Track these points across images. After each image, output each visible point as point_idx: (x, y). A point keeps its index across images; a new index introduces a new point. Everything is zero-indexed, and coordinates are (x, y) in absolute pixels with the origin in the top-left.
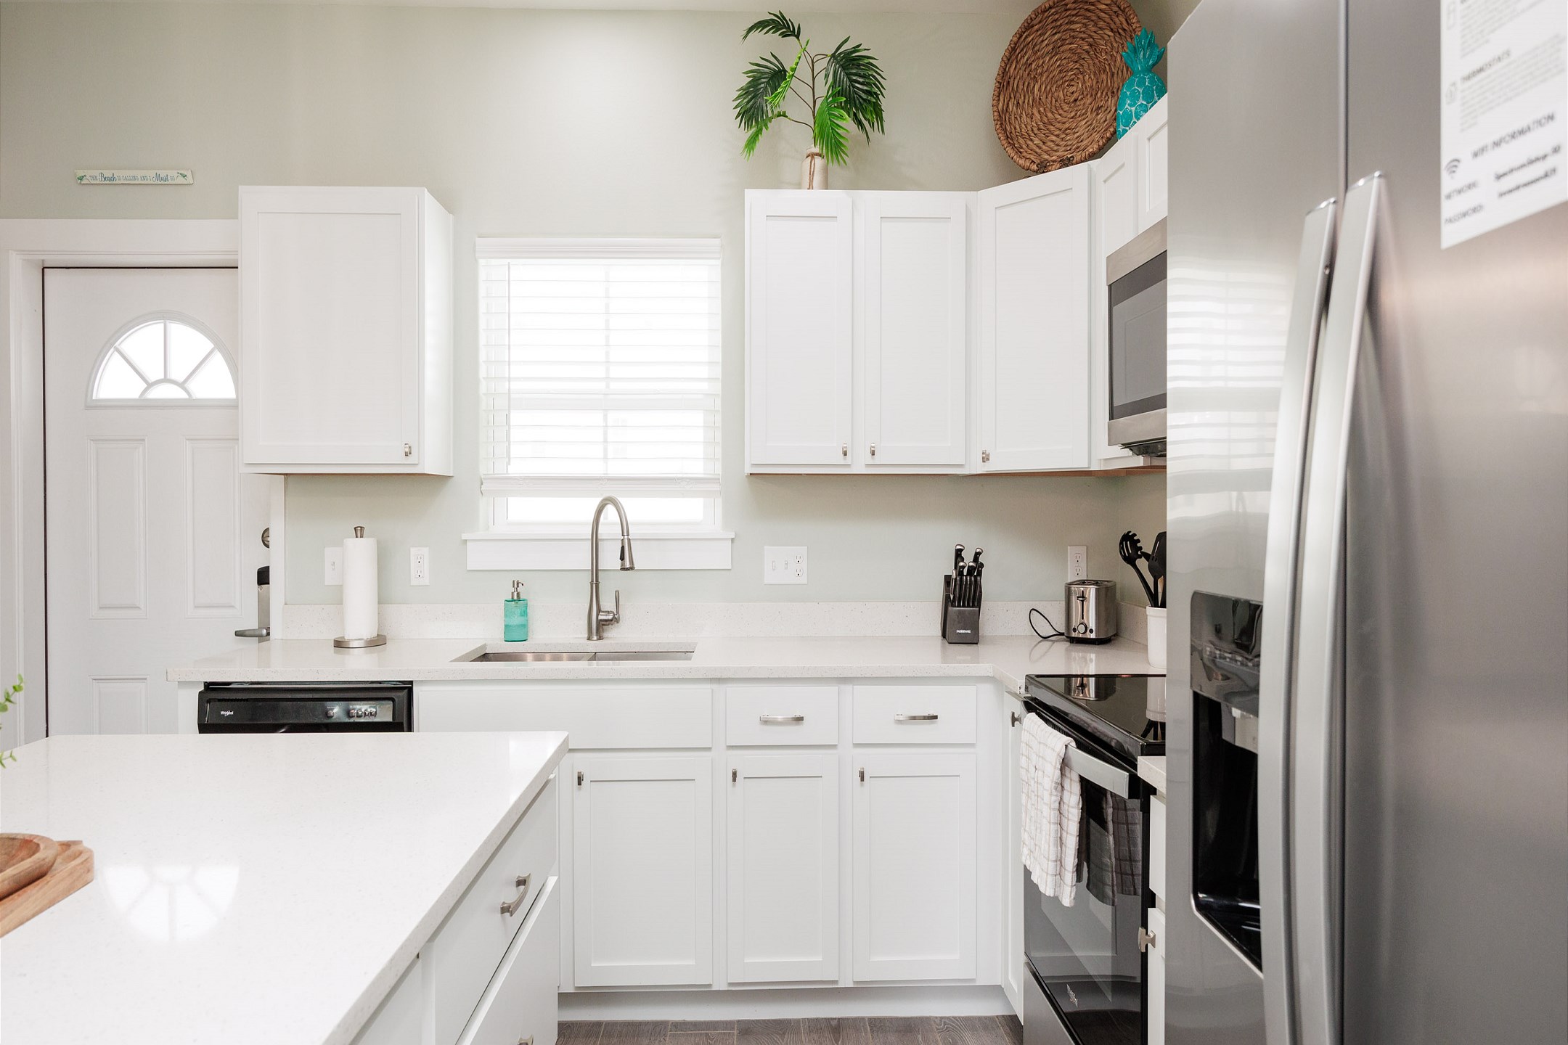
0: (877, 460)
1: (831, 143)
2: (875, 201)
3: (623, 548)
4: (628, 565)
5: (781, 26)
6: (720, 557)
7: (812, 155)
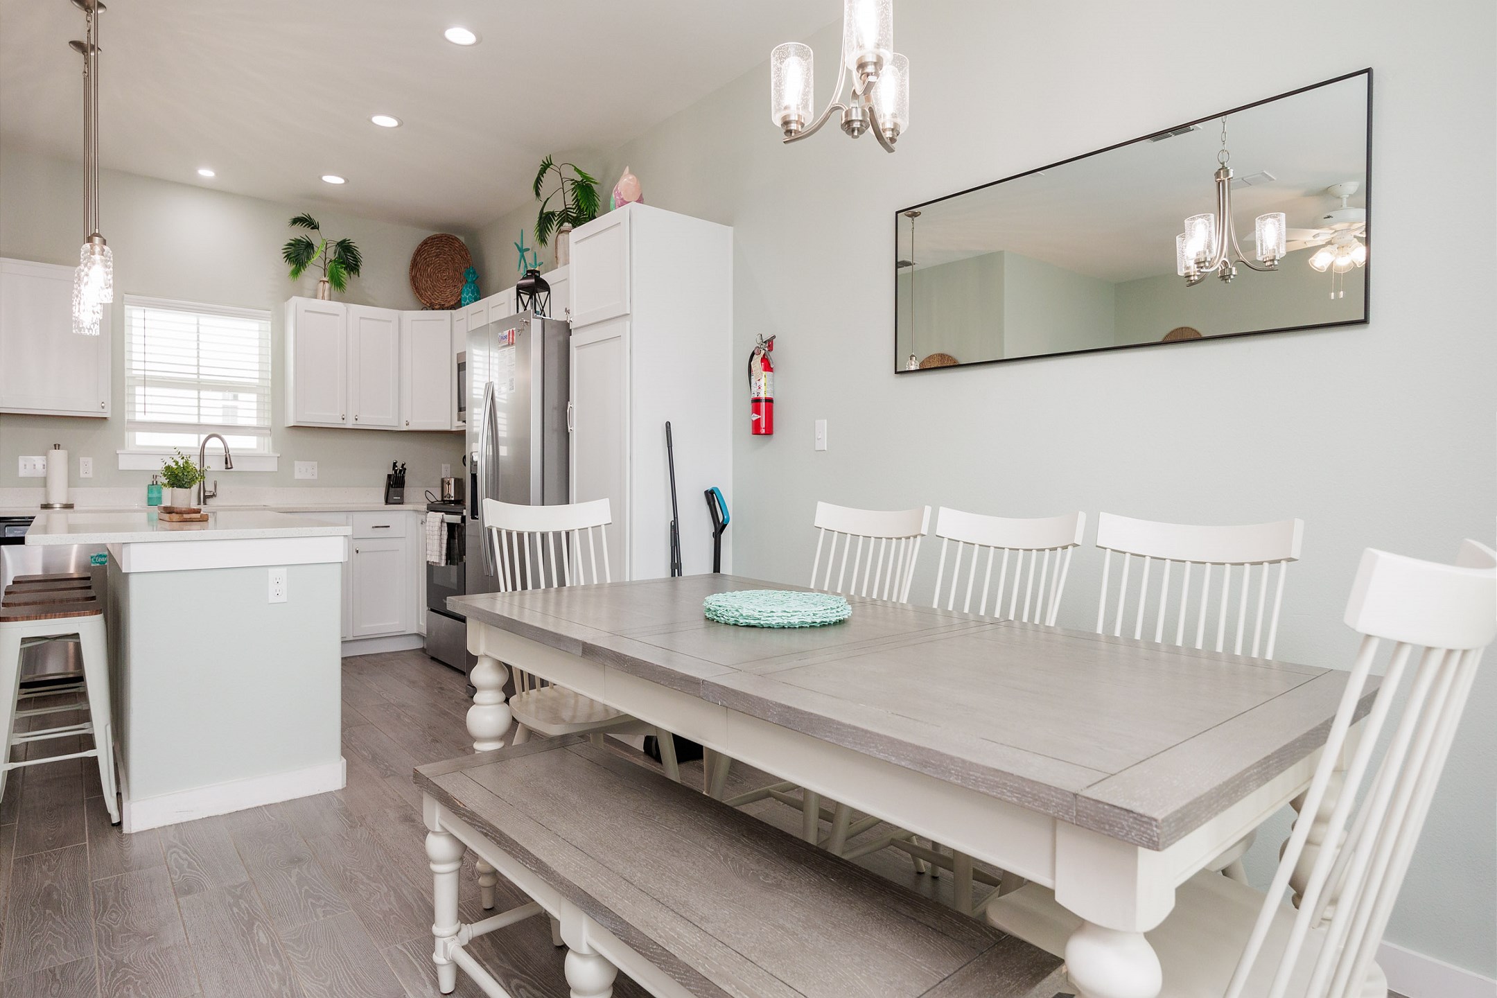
0: (358, 422)
1: (337, 282)
2: (356, 309)
3: (226, 459)
4: (229, 467)
5: (306, 222)
6: (272, 466)
7: (324, 282)
